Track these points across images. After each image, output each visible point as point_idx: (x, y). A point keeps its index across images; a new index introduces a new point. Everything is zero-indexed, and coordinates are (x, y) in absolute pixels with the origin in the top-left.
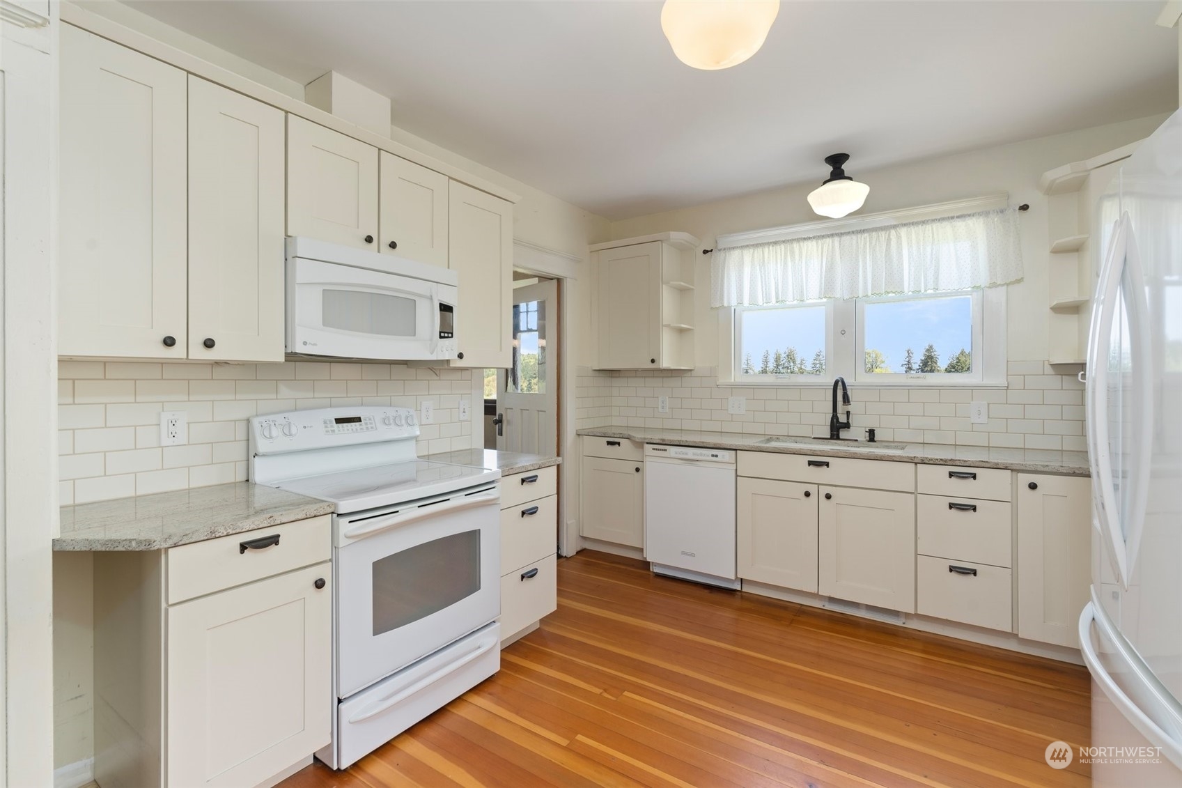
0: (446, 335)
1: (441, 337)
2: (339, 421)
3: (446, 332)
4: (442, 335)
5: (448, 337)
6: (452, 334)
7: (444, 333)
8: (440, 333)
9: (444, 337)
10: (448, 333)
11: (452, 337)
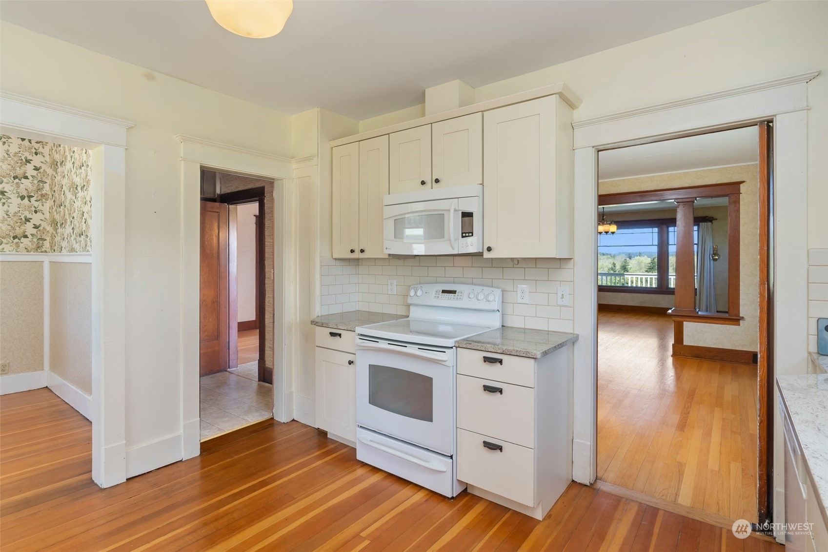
0: (467, 235)
1: (463, 237)
2: (444, 292)
3: (467, 232)
4: (464, 235)
5: (469, 236)
6: (472, 233)
7: (466, 233)
8: (462, 233)
9: (466, 236)
10: (469, 233)
11: (472, 235)
